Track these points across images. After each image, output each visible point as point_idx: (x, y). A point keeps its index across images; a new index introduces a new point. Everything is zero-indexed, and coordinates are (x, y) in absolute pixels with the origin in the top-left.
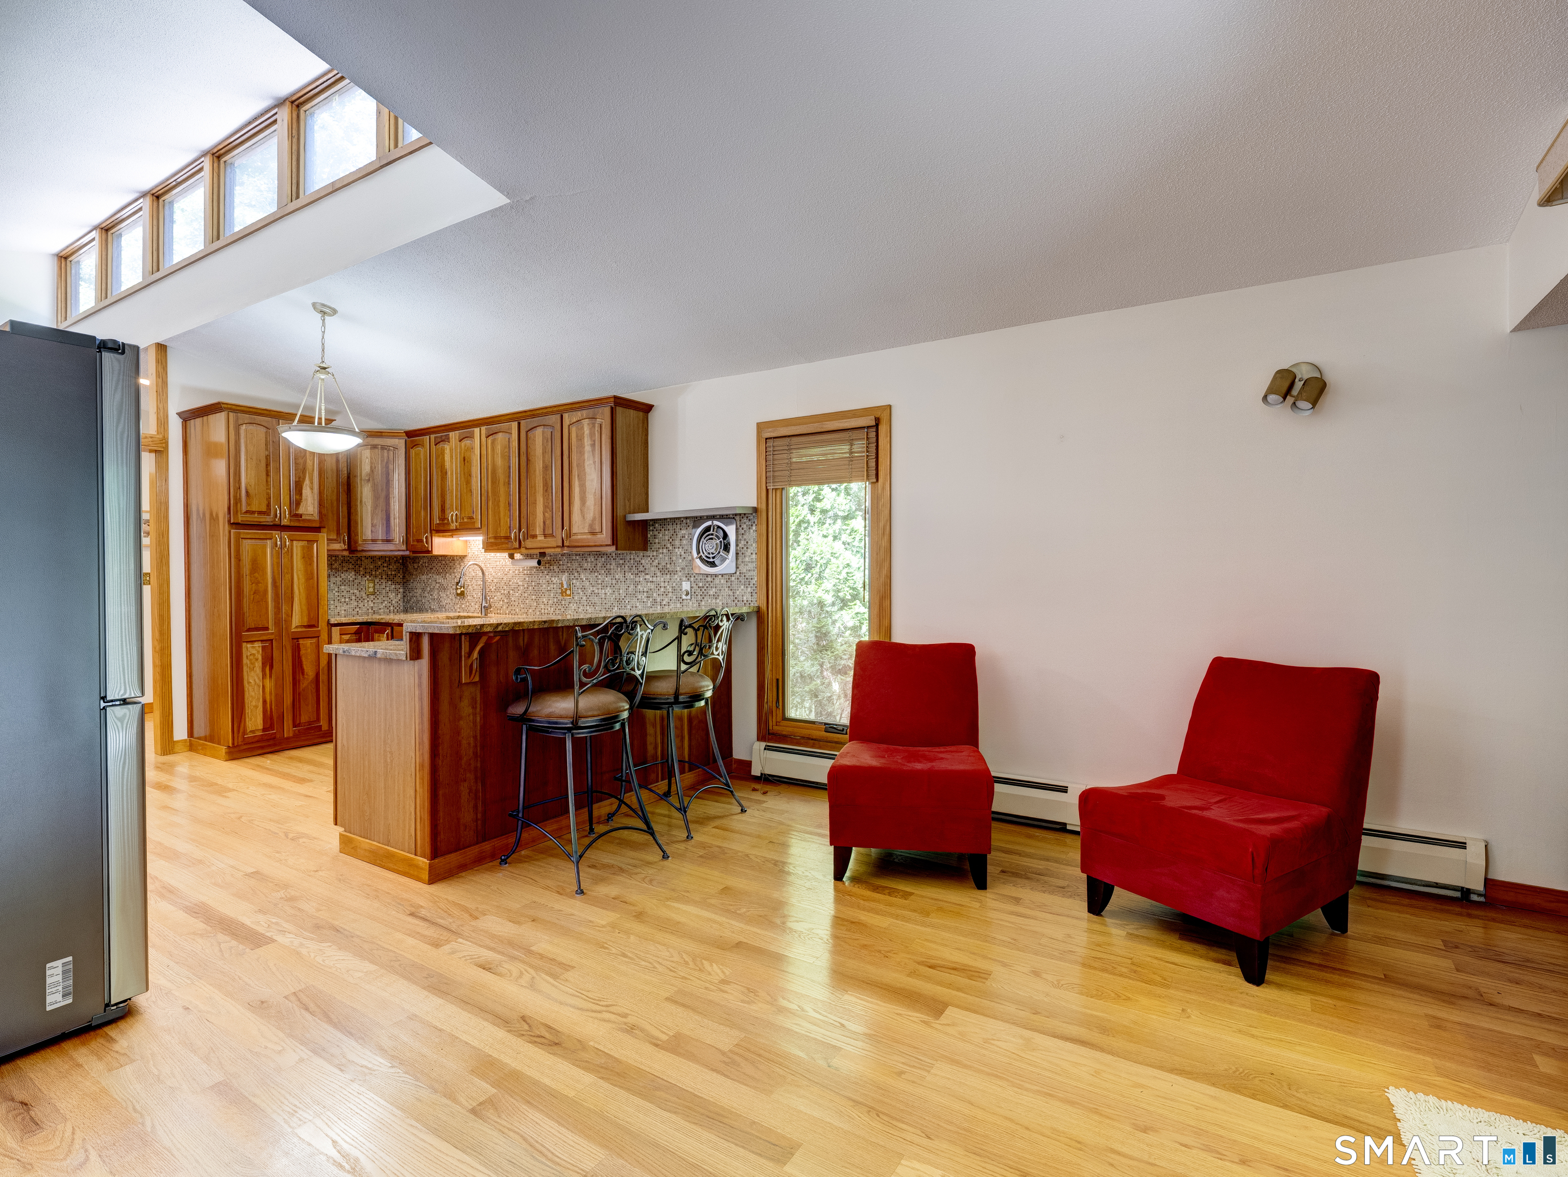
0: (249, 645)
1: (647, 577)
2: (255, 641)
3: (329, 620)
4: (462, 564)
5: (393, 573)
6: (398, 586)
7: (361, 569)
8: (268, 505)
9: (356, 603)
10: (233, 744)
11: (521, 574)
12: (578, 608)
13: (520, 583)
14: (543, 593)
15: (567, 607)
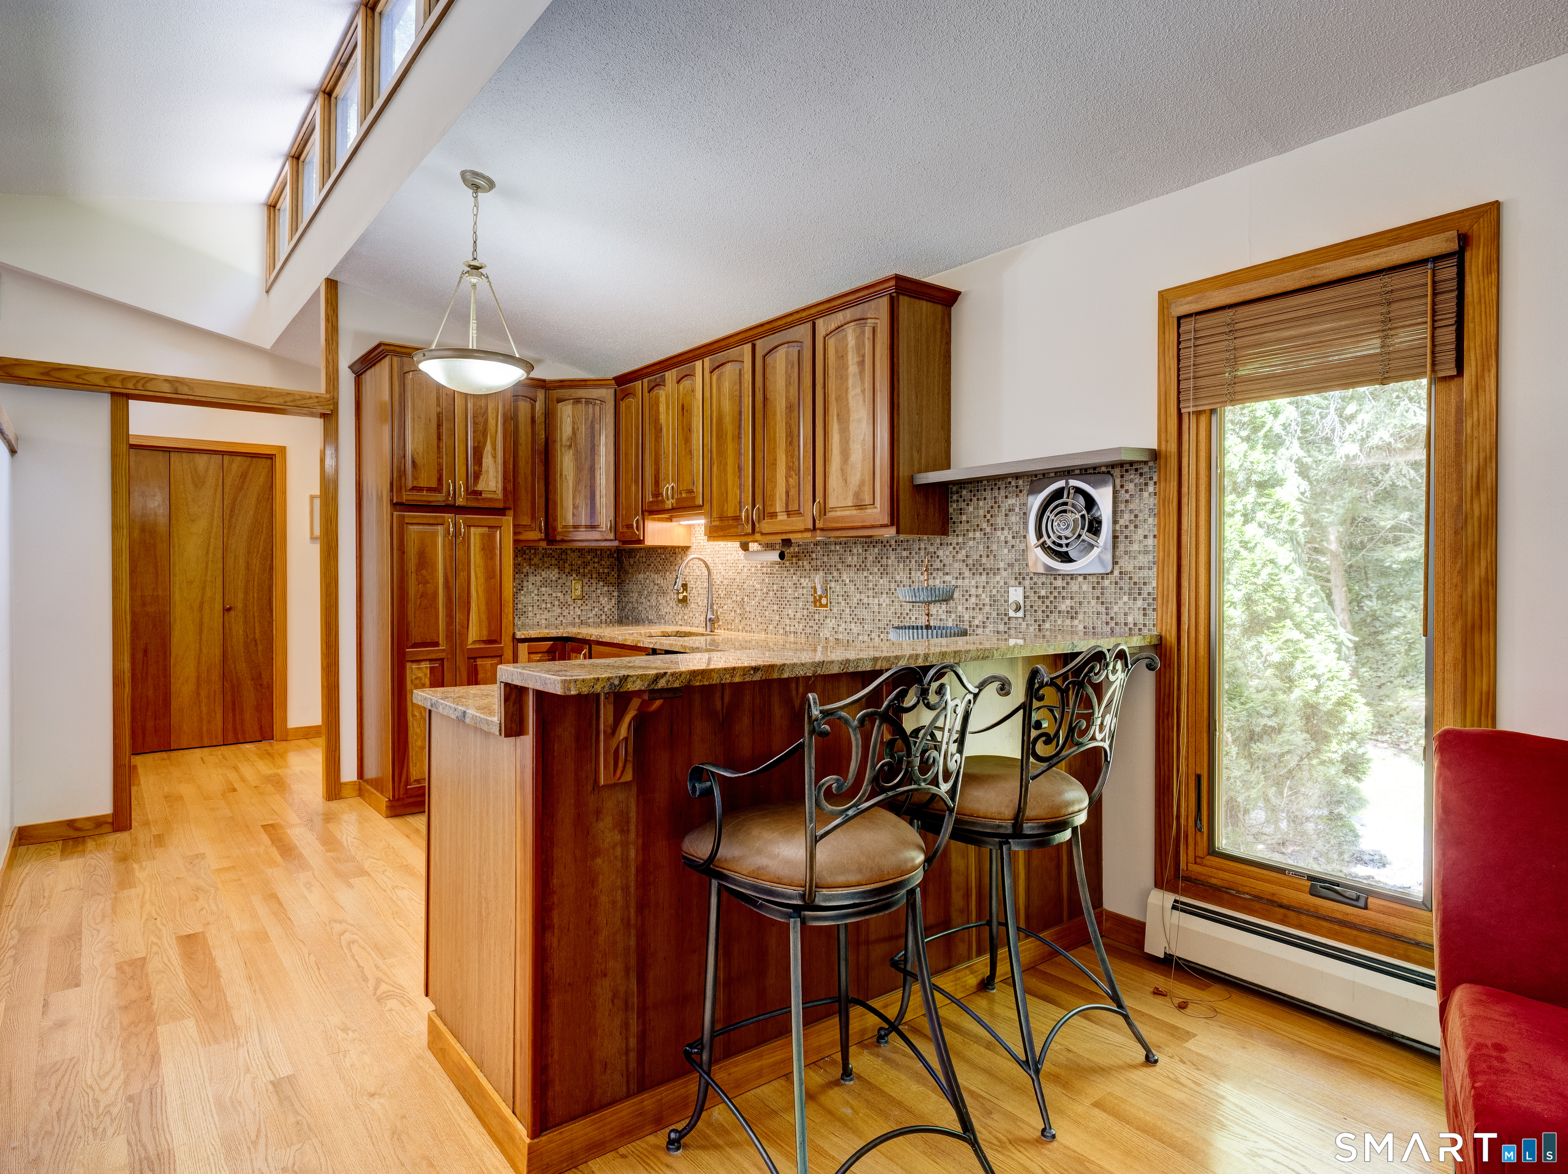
0: (414, 666)
2: (422, 661)
3: (514, 634)
4: (685, 558)
5: (606, 571)
6: (611, 588)
7: (566, 565)
8: (440, 480)
9: (559, 611)
10: (394, 796)
11: (759, 573)
12: (838, 626)
13: (757, 586)
14: (788, 601)
15: (822, 624)
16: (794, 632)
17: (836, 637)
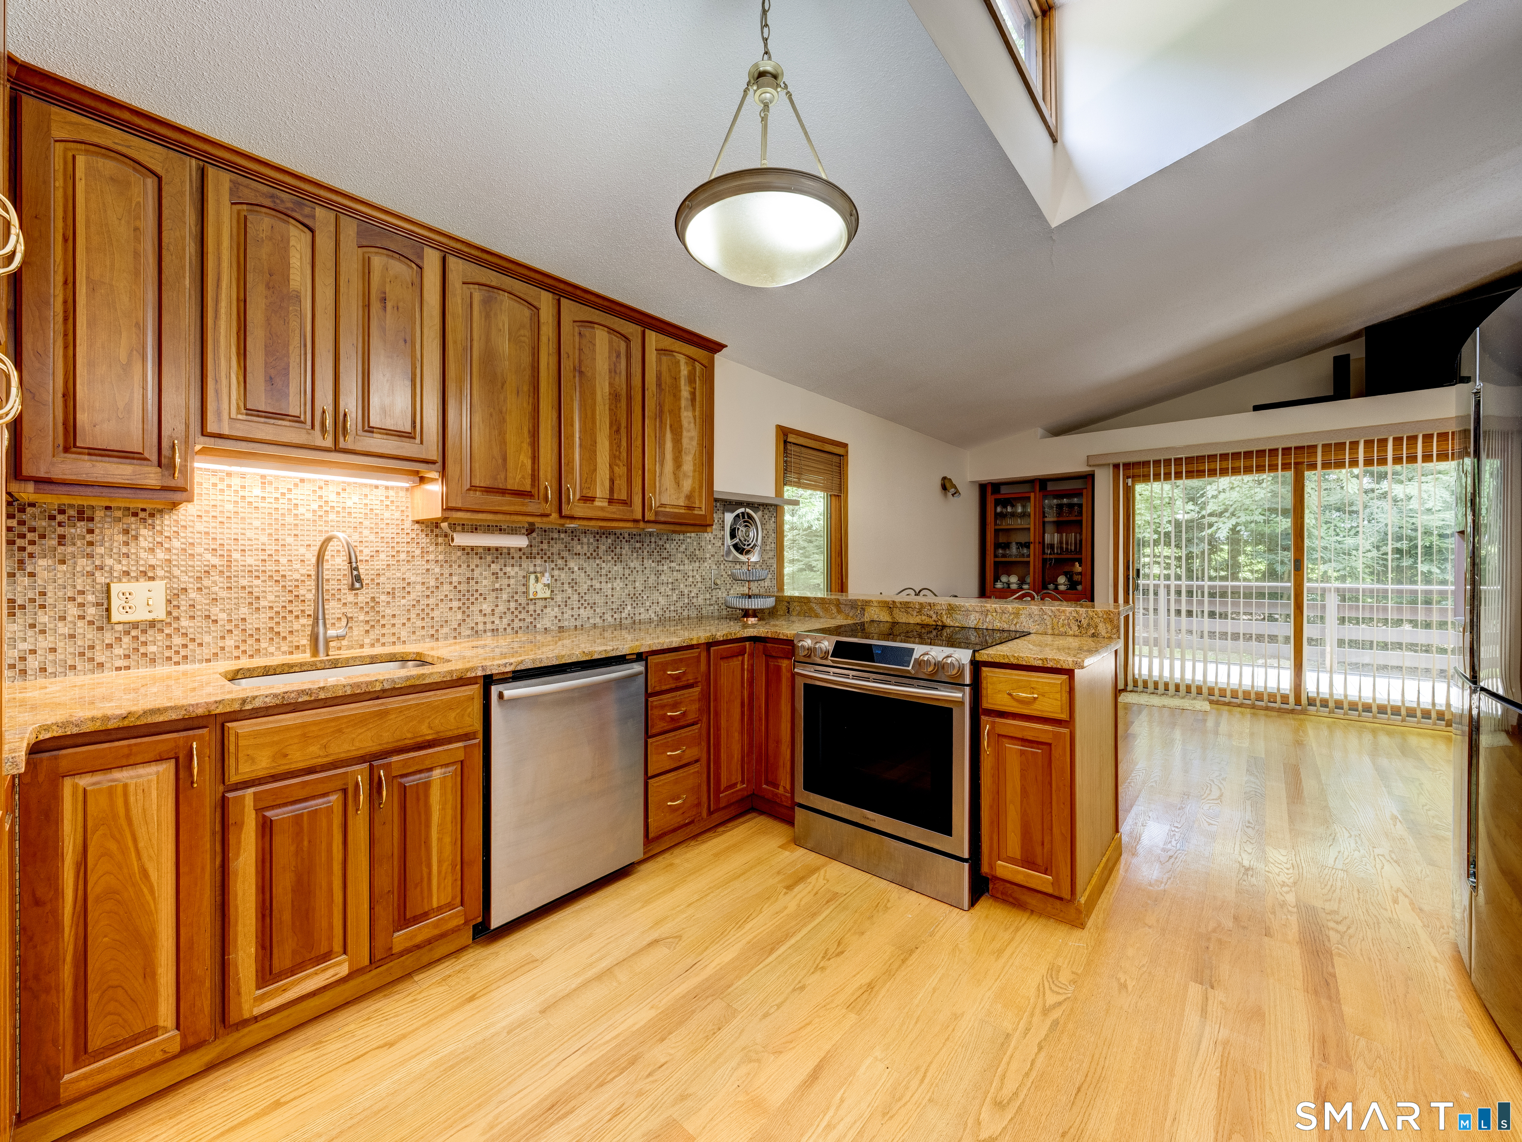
1: (673, 565)
11: (419, 562)
12: (563, 613)
13: (413, 579)
14: (481, 595)
15: (539, 615)
16: (493, 630)
17: (560, 624)
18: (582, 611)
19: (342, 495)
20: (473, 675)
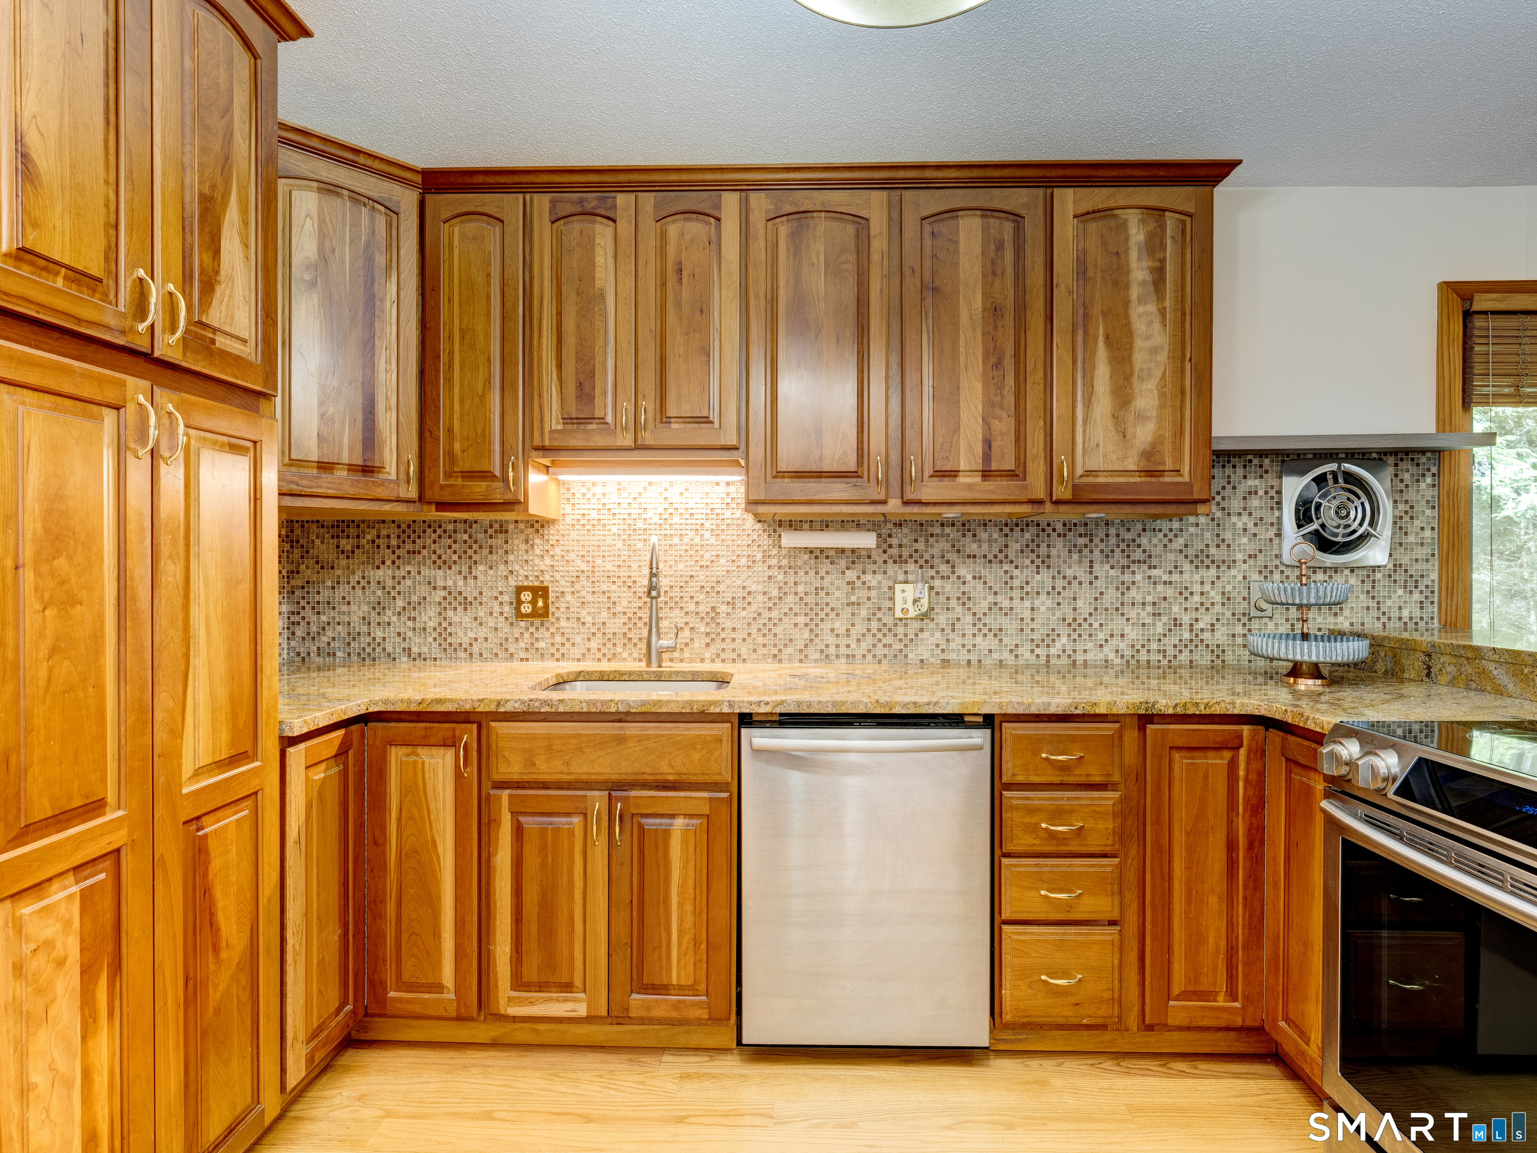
1: (1154, 572)
2: (53, 880)
3: (282, 726)
4: (538, 541)
11: (760, 567)
12: (948, 640)
13: (754, 588)
14: (832, 609)
15: (911, 640)
16: (848, 656)
17: (944, 656)
18: (979, 639)
19: (685, 495)
20: (717, 710)
